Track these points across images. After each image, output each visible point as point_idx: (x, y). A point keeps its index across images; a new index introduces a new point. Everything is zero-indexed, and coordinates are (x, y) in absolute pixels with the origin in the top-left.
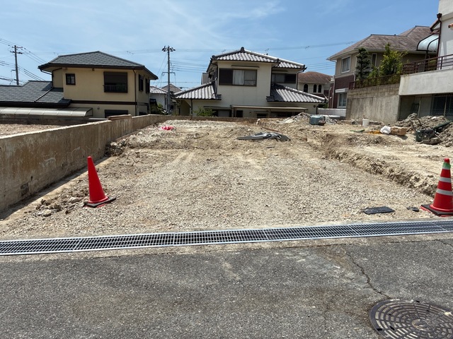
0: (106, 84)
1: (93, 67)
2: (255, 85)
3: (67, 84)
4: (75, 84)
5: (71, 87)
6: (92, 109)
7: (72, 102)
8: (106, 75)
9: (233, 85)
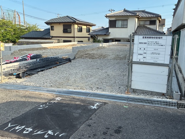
0: (64, 29)
1: (60, 23)
2: (127, 28)
3: (51, 30)
4: (54, 30)
5: (52, 31)
6: (59, 40)
7: (53, 37)
8: (64, 26)
9: (116, 28)
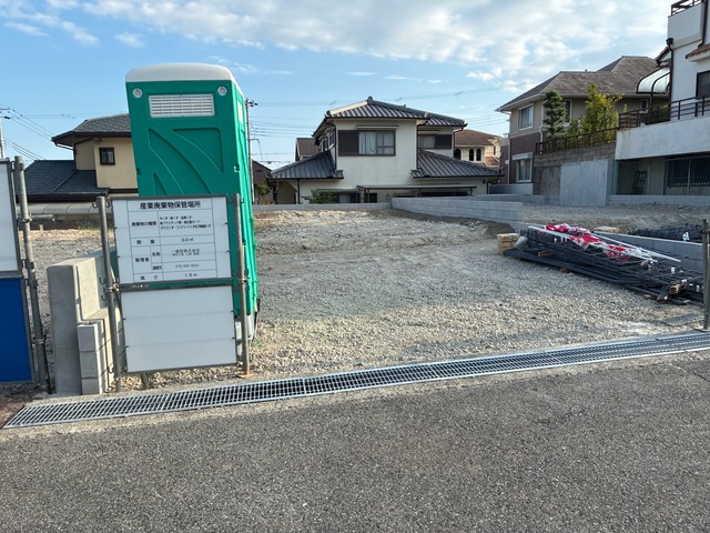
2: (394, 155)
3: (102, 163)
4: (114, 164)
5: (108, 169)
7: (111, 191)
9: (359, 155)
